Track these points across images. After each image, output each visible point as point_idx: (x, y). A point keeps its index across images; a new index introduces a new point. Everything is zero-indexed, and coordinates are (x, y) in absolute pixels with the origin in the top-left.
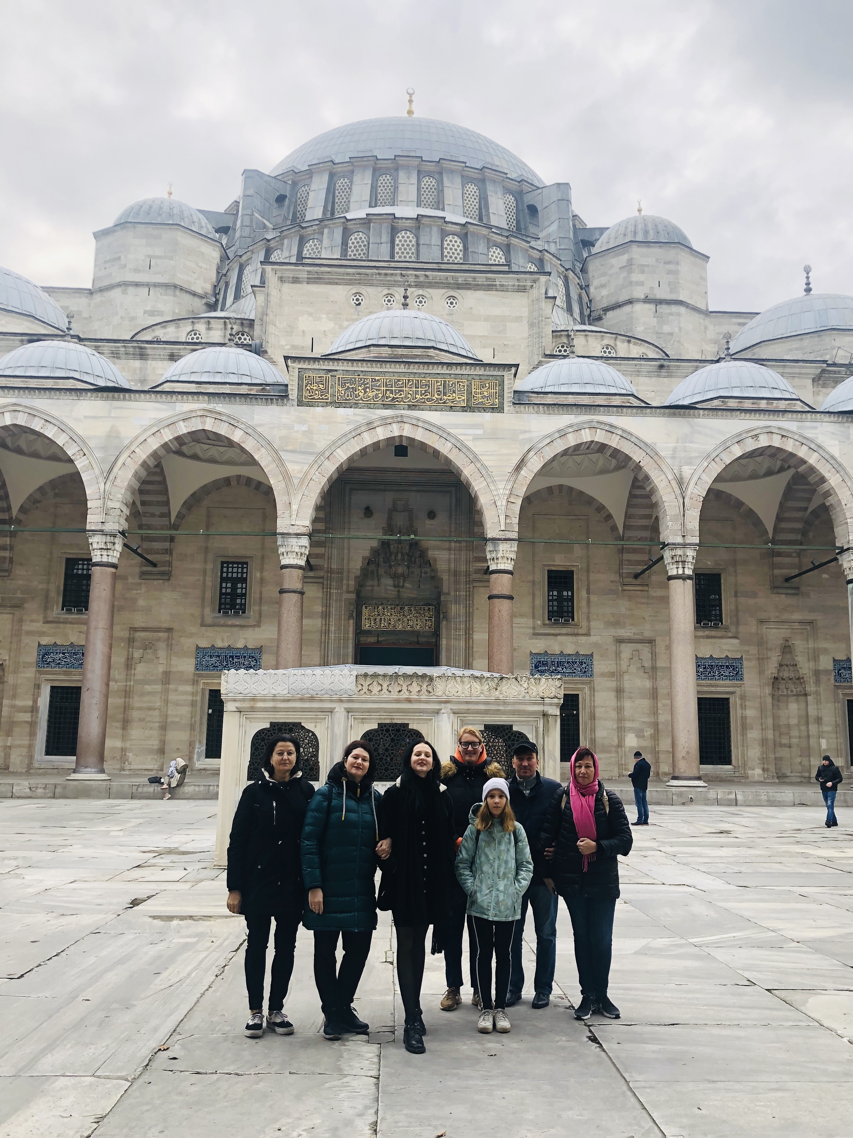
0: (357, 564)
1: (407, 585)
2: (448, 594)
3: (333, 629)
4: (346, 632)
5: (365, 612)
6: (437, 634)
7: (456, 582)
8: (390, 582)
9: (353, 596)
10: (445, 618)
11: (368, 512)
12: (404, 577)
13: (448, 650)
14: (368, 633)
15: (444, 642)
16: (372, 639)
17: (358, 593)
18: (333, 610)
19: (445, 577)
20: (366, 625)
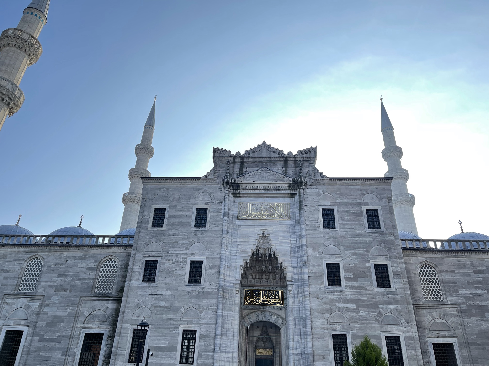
0: (255, 339)
1: (266, 344)
2: (275, 347)
3: (250, 355)
4: (253, 356)
5: (257, 350)
6: (273, 356)
7: (277, 344)
8: (262, 343)
9: (255, 347)
10: (275, 353)
11: (258, 327)
12: (266, 342)
13: (276, 360)
14: (258, 355)
15: (275, 358)
16: (259, 357)
17: (256, 346)
18: (250, 350)
19: (275, 342)
20: (257, 354)
